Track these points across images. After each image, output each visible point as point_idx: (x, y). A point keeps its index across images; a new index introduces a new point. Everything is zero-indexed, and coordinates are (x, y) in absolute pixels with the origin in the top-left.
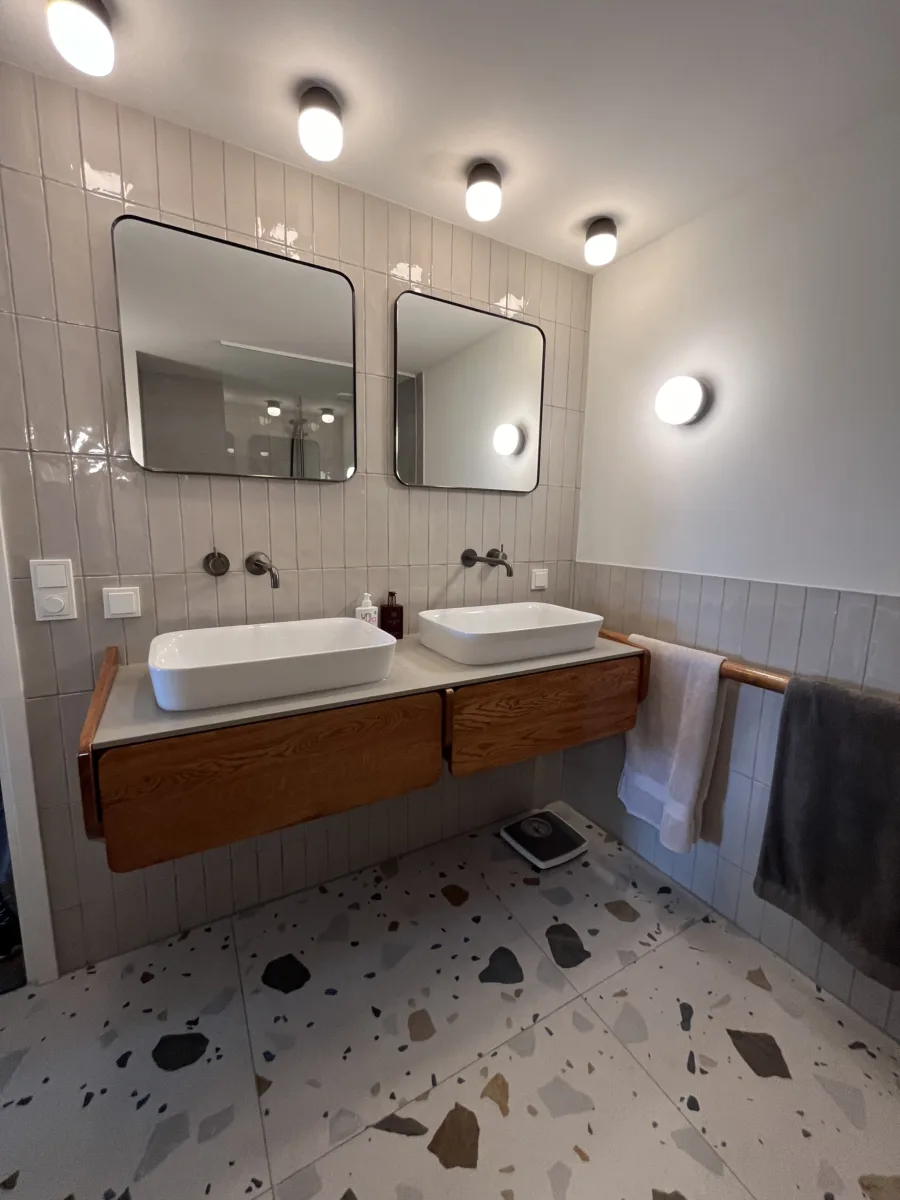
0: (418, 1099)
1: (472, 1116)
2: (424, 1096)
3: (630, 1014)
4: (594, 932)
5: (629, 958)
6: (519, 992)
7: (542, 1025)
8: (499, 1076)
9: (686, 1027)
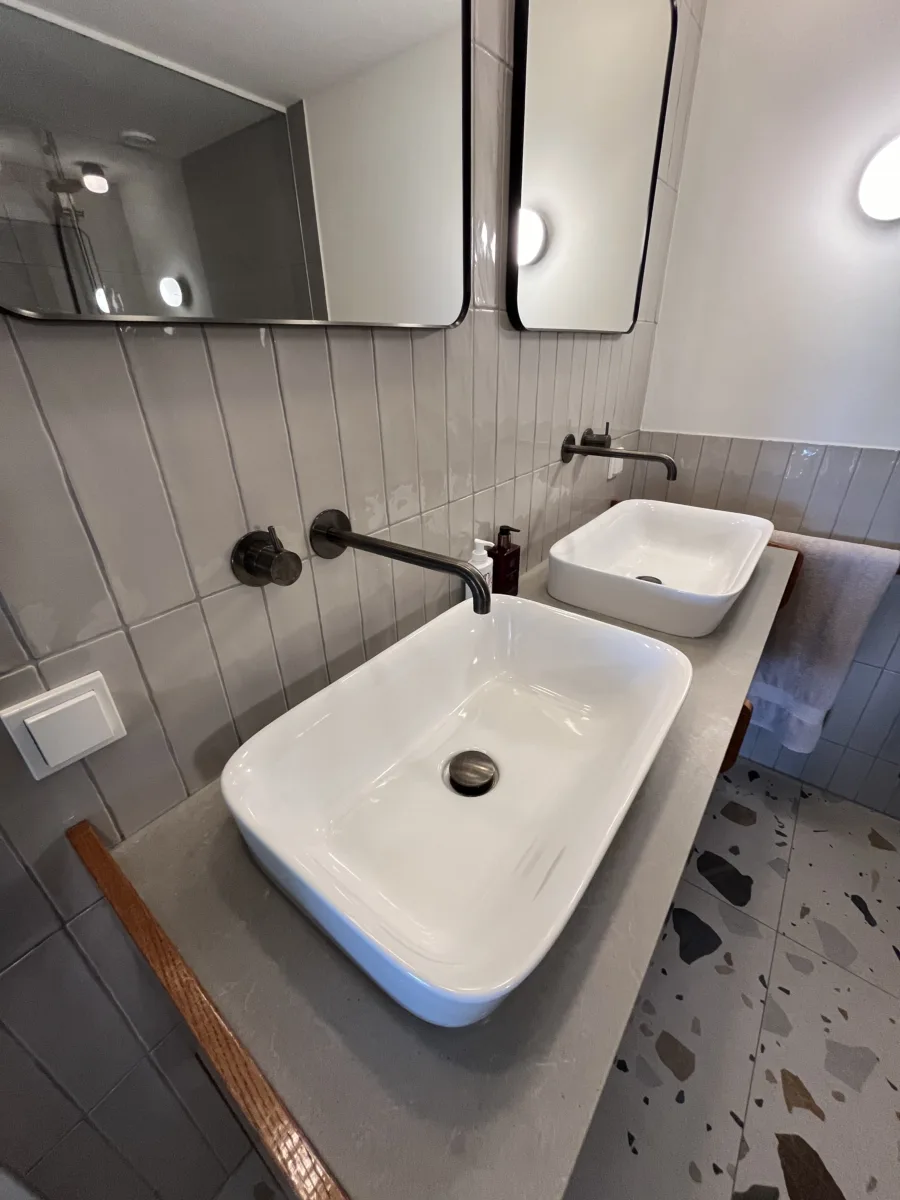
0: (741, 1156)
1: (798, 1139)
2: (744, 1149)
3: (826, 931)
4: (735, 850)
5: (782, 867)
6: (728, 957)
7: (773, 986)
8: (784, 1073)
9: (871, 921)
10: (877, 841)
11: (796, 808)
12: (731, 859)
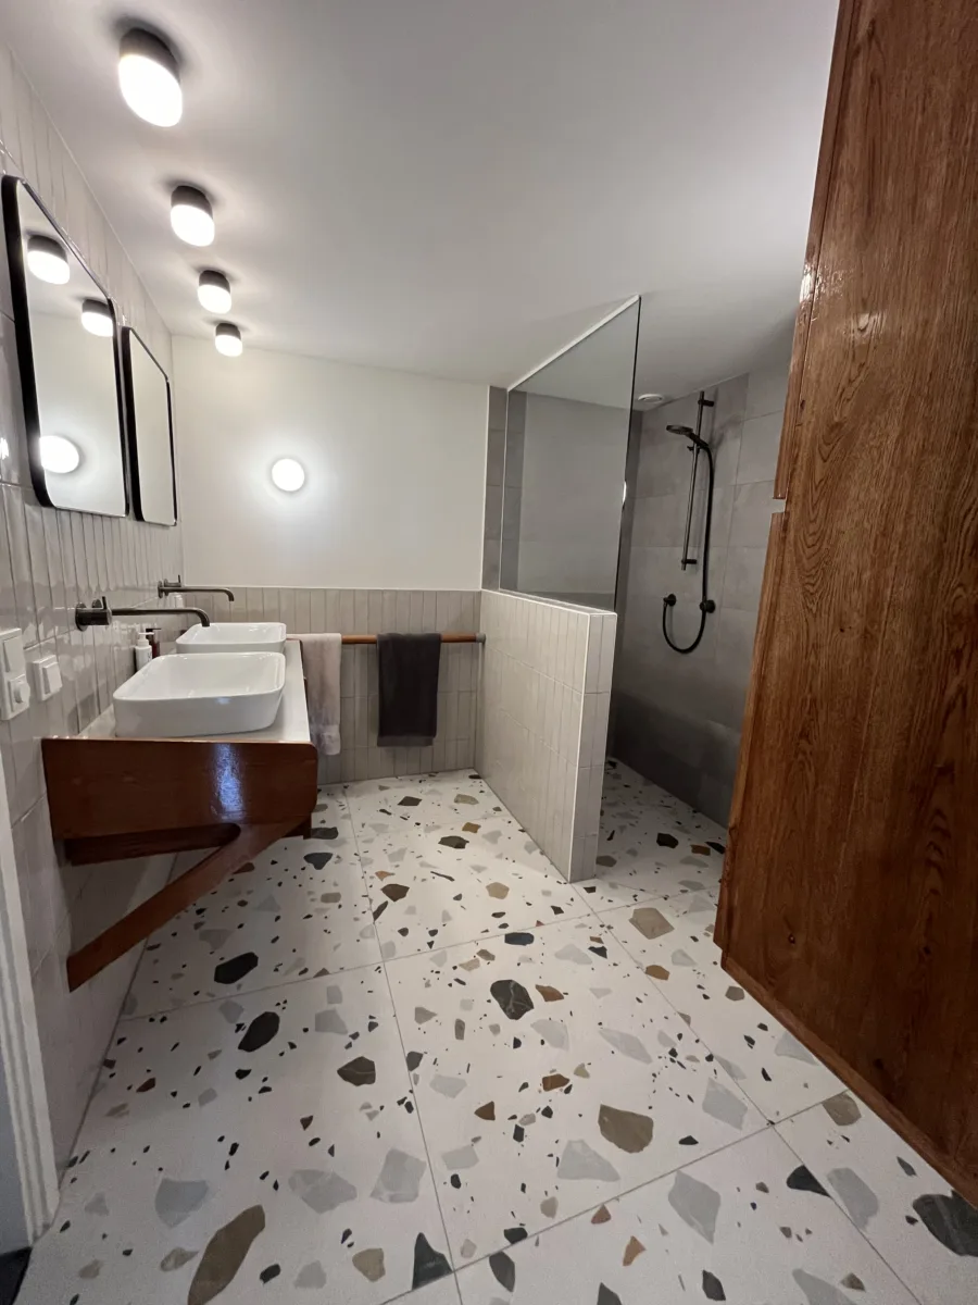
1: (388, 885)
2: (371, 901)
3: (374, 827)
4: (323, 822)
5: (348, 817)
6: (338, 857)
7: (361, 853)
8: (377, 874)
9: (389, 814)
10: (382, 788)
11: (344, 793)
12: (323, 826)
